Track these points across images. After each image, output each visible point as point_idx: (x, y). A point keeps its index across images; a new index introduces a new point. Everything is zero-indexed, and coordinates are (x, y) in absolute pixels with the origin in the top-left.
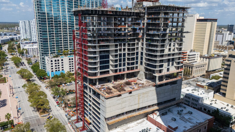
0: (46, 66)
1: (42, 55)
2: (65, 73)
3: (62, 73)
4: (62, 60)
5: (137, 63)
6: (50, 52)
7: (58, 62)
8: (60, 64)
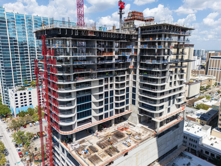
0: (9, 100)
1: (5, 88)
2: (34, 108)
3: (30, 109)
4: (30, 93)
5: (127, 102)
6: (14, 84)
7: (25, 95)
8: (28, 98)
